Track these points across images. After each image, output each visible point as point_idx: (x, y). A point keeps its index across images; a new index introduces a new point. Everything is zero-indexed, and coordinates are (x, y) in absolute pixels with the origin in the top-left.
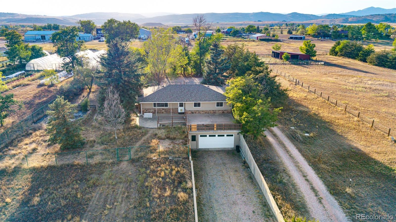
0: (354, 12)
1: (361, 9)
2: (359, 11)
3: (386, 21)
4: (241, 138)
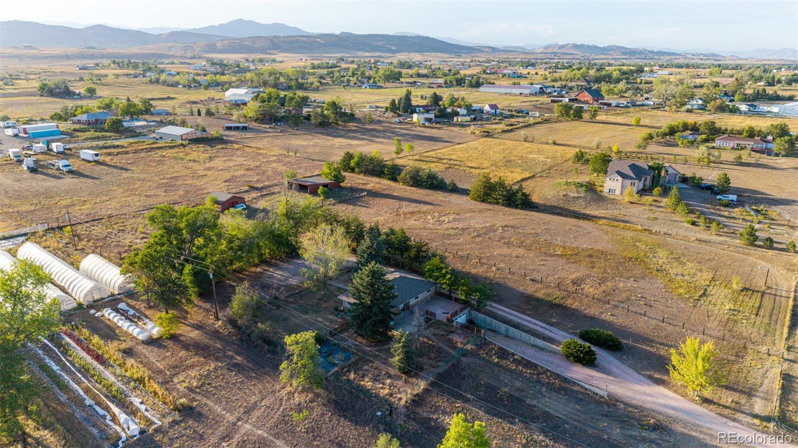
3: (275, 50)
4: (474, 313)
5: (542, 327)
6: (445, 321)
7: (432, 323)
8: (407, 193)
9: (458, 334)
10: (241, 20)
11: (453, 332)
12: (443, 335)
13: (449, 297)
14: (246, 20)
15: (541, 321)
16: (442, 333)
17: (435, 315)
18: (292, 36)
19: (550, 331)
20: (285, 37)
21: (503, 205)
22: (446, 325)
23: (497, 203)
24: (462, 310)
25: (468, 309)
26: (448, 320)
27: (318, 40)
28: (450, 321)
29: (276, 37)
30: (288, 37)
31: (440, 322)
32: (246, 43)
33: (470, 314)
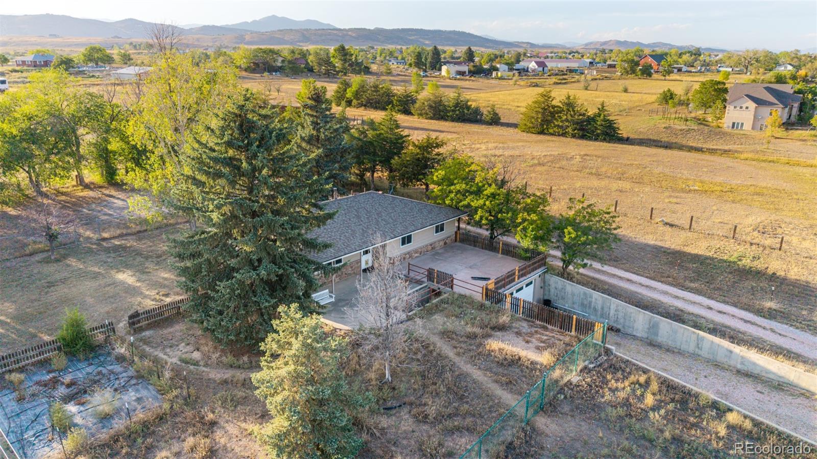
0: (246, 23)
1: (257, 19)
2: (254, 22)
3: (306, 42)
4: (556, 282)
5: (746, 321)
6: (479, 297)
7: (442, 301)
8: (424, 125)
9: (518, 334)
10: (274, 17)
11: (502, 328)
12: (473, 336)
13: (490, 245)
14: (280, 16)
15: (735, 305)
16: (469, 329)
17: (449, 281)
18: (323, 29)
19: (772, 331)
20: (316, 30)
21: (574, 136)
22: (482, 307)
23: (564, 135)
24: (524, 273)
25: (540, 271)
26: (488, 294)
27: (350, 33)
28: (494, 297)
29: (307, 30)
30: (319, 30)
31: (463, 301)
32: (277, 36)
33: (544, 285)
